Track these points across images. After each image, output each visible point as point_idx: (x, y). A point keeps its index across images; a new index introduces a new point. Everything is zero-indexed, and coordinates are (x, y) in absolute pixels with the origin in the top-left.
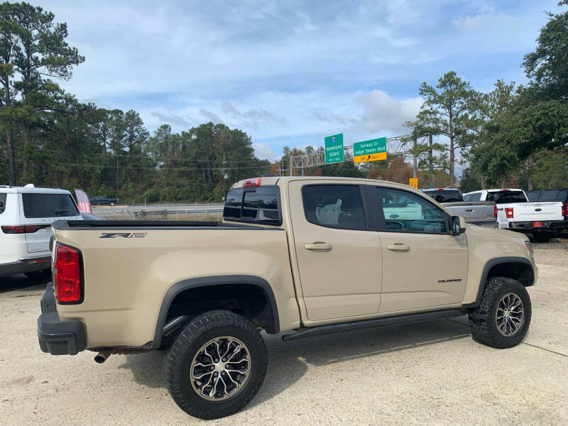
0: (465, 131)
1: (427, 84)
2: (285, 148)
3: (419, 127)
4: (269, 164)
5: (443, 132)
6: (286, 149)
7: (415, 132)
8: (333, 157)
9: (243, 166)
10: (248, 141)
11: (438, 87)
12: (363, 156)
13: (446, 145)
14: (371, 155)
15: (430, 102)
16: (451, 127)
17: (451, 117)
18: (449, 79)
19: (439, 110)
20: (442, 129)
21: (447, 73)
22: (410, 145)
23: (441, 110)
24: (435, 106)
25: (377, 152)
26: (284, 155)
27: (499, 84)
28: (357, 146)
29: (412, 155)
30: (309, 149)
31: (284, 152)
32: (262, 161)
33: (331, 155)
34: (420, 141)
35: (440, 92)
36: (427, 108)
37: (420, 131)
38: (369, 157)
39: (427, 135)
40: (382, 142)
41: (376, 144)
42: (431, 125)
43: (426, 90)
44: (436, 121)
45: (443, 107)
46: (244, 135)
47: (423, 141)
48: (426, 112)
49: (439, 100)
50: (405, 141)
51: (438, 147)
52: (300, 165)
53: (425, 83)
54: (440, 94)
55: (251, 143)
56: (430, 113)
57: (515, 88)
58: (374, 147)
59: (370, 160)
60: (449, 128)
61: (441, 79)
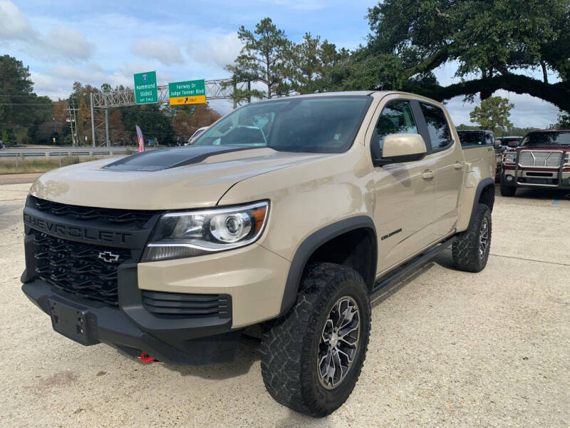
0: (281, 80)
1: (245, 29)
2: (75, 84)
3: (239, 72)
4: (50, 101)
5: (261, 79)
6: (77, 85)
7: (234, 77)
8: (145, 97)
9: (18, 102)
10: (25, 72)
11: (255, 32)
12: (181, 98)
13: (264, 92)
14: (189, 98)
15: (249, 47)
16: (269, 75)
17: (268, 64)
18: (266, 25)
19: (256, 56)
20: (260, 76)
21: (263, 19)
22: (230, 90)
23: (258, 56)
24: (252, 52)
25: (195, 94)
26: (74, 92)
27: (308, 37)
28: (173, 87)
29: (232, 101)
30: (106, 87)
31: (74, 88)
32: (41, 98)
33: (142, 94)
34: (239, 86)
35: (258, 37)
36: (246, 53)
37: (240, 76)
38: (187, 99)
39: (246, 81)
40: (200, 84)
41: (193, 86)
42: (250, 71)
43: (244, 34)
44: (255, 67)
45: (261, 54)
46: (20, 63)
47: (242, 86)
48: (244, 57)
49: (256, 46)
50: (224, 85)
51: (257, 94)
52: (103, 104)
53: (243, 27)
54: (258, 40)
55: (29, 75)
56: (248, 58)
57: (321, 42)
58: (191, 89)
59: (187, 103)
60: (266, 75)
61: (258, 24)
